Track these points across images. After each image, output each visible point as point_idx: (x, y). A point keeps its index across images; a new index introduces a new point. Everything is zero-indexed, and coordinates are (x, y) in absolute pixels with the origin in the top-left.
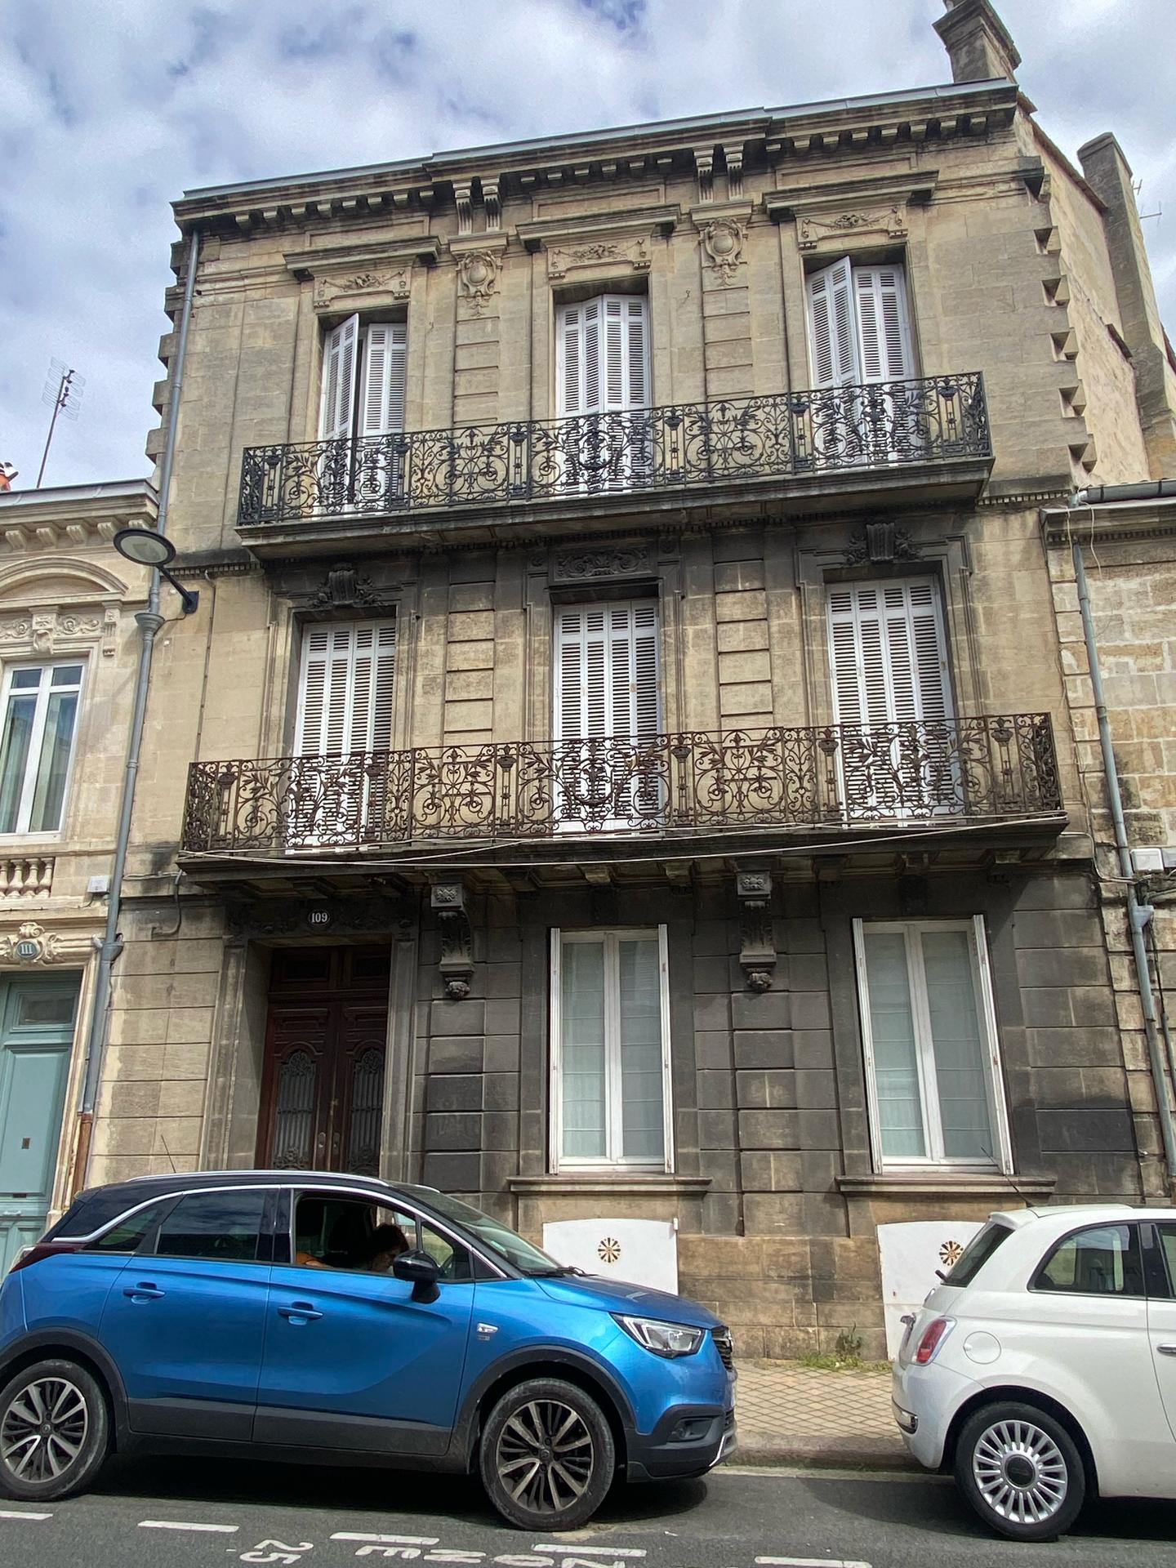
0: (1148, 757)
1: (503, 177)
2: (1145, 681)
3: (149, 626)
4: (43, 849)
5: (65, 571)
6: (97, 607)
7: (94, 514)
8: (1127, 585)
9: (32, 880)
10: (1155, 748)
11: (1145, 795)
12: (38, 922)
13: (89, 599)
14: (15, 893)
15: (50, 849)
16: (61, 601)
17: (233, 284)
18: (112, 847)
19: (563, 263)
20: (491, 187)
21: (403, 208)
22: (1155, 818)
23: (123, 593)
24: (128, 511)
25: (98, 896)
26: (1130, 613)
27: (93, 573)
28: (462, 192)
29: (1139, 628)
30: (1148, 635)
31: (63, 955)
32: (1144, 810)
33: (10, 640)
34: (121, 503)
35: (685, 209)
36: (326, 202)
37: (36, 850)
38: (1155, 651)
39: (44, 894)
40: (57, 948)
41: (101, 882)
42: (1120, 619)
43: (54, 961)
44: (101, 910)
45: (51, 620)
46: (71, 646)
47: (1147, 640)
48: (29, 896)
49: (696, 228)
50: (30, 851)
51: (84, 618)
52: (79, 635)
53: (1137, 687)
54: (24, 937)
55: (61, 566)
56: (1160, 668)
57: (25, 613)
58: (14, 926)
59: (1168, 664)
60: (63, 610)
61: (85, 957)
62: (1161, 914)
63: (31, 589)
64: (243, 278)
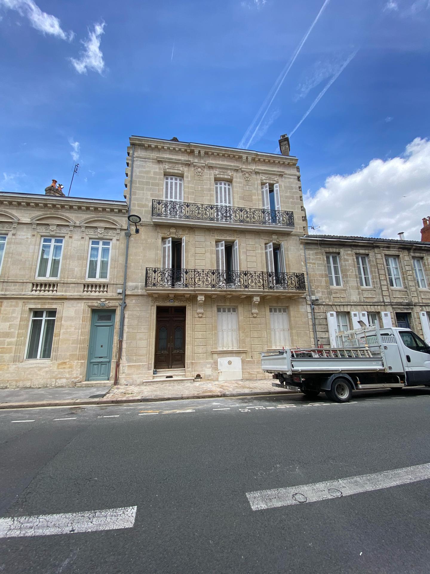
0: (313, 281)
1: (205, 151)
2: (313, 268)
3: (128, 235)
4: (105, 283)
5: (106, 219)
6: (115, 229)
7: (114, 207)
8: (311, 252)
9: (102, 289)
10: (314, 280)
11: (313, 287)
12: (105, 299)
13: (113, 227)
14: (97, 292)
15: (107, 283)
16: (106, 227)
17: (144, 160)
18: (123, 283)
19: (217, 172)
20: (202, 153)
21: (183, 152)
22: (314, 291)
23: (121, 227)
24: (122, 208)
25: (119, 294)
26: (312, 257)
27: (114, 221)
28: (196, 152)
29: (313, 260)
30: (314, 261)
31: (111, 306)
32: (313, 290)
33: (92, 234)
34: (121, 206)
35: (240, 167)
36: (166, 147)
37: (103, 283)
38: (315, 264)
39: (105, 293)
40: (110, 305)
41: (120, 291)
42: (310, 257)
43: (109, 307)
44: (121, 297)
45: (103, 230)
46: (108, 237)
47: (314, 262)
48: (101, 293)
49: (242, 172)
50: (102, 283)
51: (111, 231)
52: (110, 235)
53: (312, 269)
54: (102, 302)
55: (105, 218)
56: (315, 267)
57: (96, 228)
58: (99, 299)
59: (316, 267)
60: (106, 228)
61: (117, 307)
62: (315, 307)
63: (96, 222)
64: (146, 159)
